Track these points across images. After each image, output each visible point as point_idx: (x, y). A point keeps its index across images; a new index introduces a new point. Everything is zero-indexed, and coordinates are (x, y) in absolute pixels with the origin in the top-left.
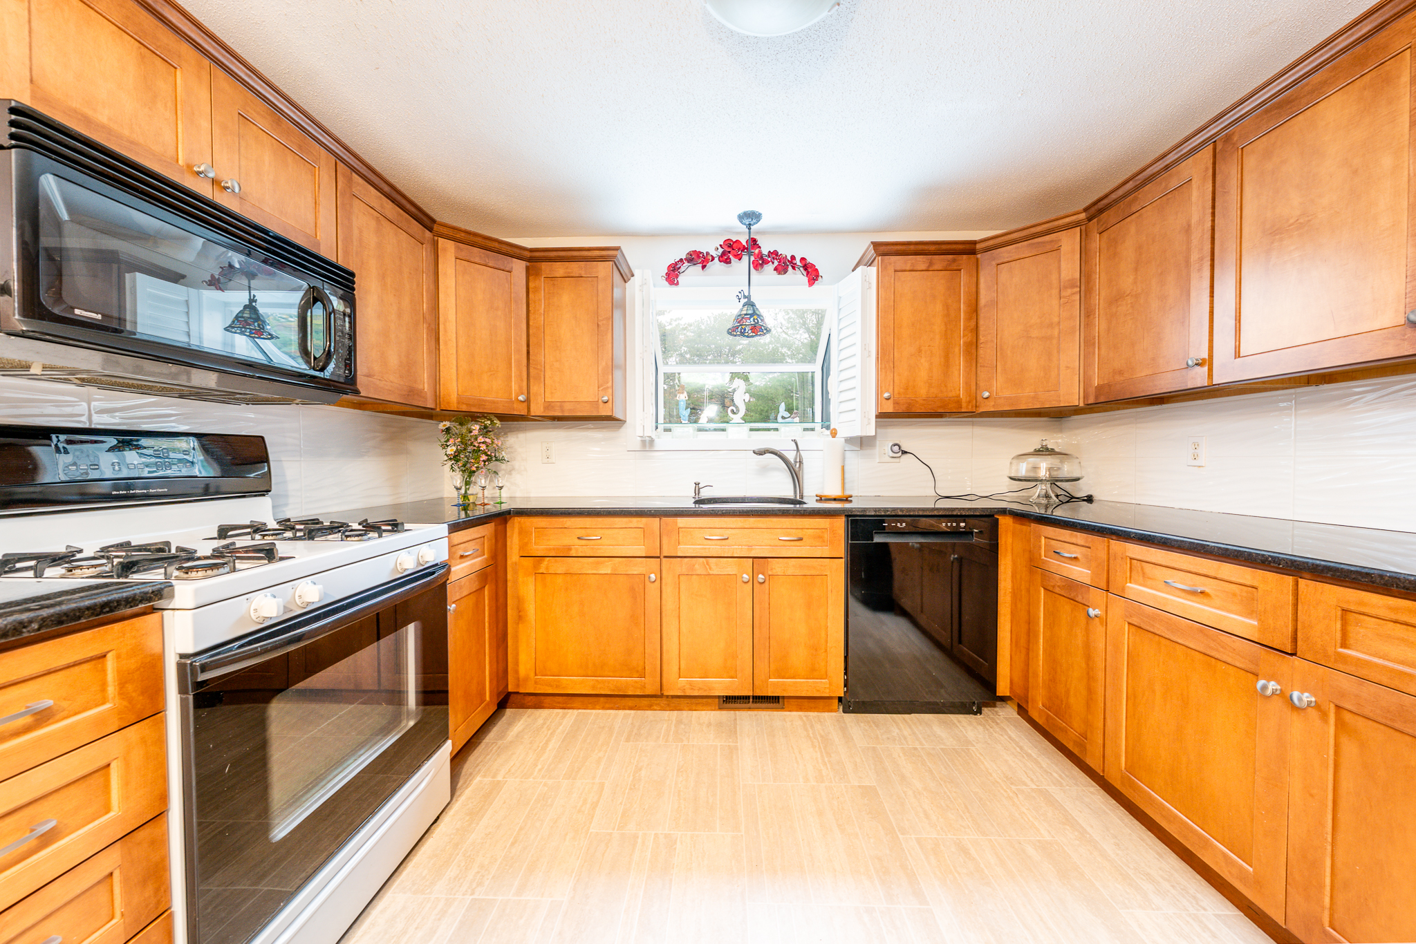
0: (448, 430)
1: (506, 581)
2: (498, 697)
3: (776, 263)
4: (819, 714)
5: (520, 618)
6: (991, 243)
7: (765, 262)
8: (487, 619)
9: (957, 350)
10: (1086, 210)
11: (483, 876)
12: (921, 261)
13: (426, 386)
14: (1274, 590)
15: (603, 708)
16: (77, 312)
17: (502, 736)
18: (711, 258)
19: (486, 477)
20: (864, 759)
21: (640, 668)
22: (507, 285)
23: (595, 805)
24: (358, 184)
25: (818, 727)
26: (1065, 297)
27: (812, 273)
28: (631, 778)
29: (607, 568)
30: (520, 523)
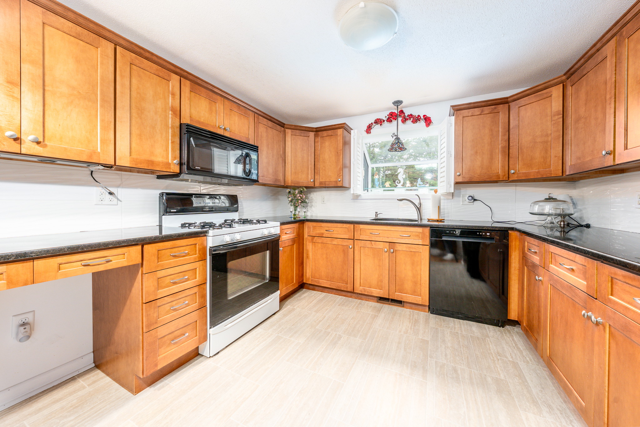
0: (289, 192)
1: (303, 244)
2: (299, 283)
3: (412, 119)
4: (419, 312)
5: (307, 257)
6: (515, 97)
7: (406, 120)
8: (295, 255)
9: (497, 151)
10: (565, 75)
11: (282, 331)
12: (477, 111)
13: (281, 178)
14: (591, 268)
15: (335, 294)
16: (196, 167)
17: (300, 296)
18: (383, 121)
19: (300, 208)
20: (430, 331)
21: (346, 281)
22: (308, 142)
23: (320, 321)
24: (261, 119)
25: (416, 316)
26: (554, 120)
27: (428, 121)
28: (335, 317)
29: (335, 242)
30: (308, 224)
